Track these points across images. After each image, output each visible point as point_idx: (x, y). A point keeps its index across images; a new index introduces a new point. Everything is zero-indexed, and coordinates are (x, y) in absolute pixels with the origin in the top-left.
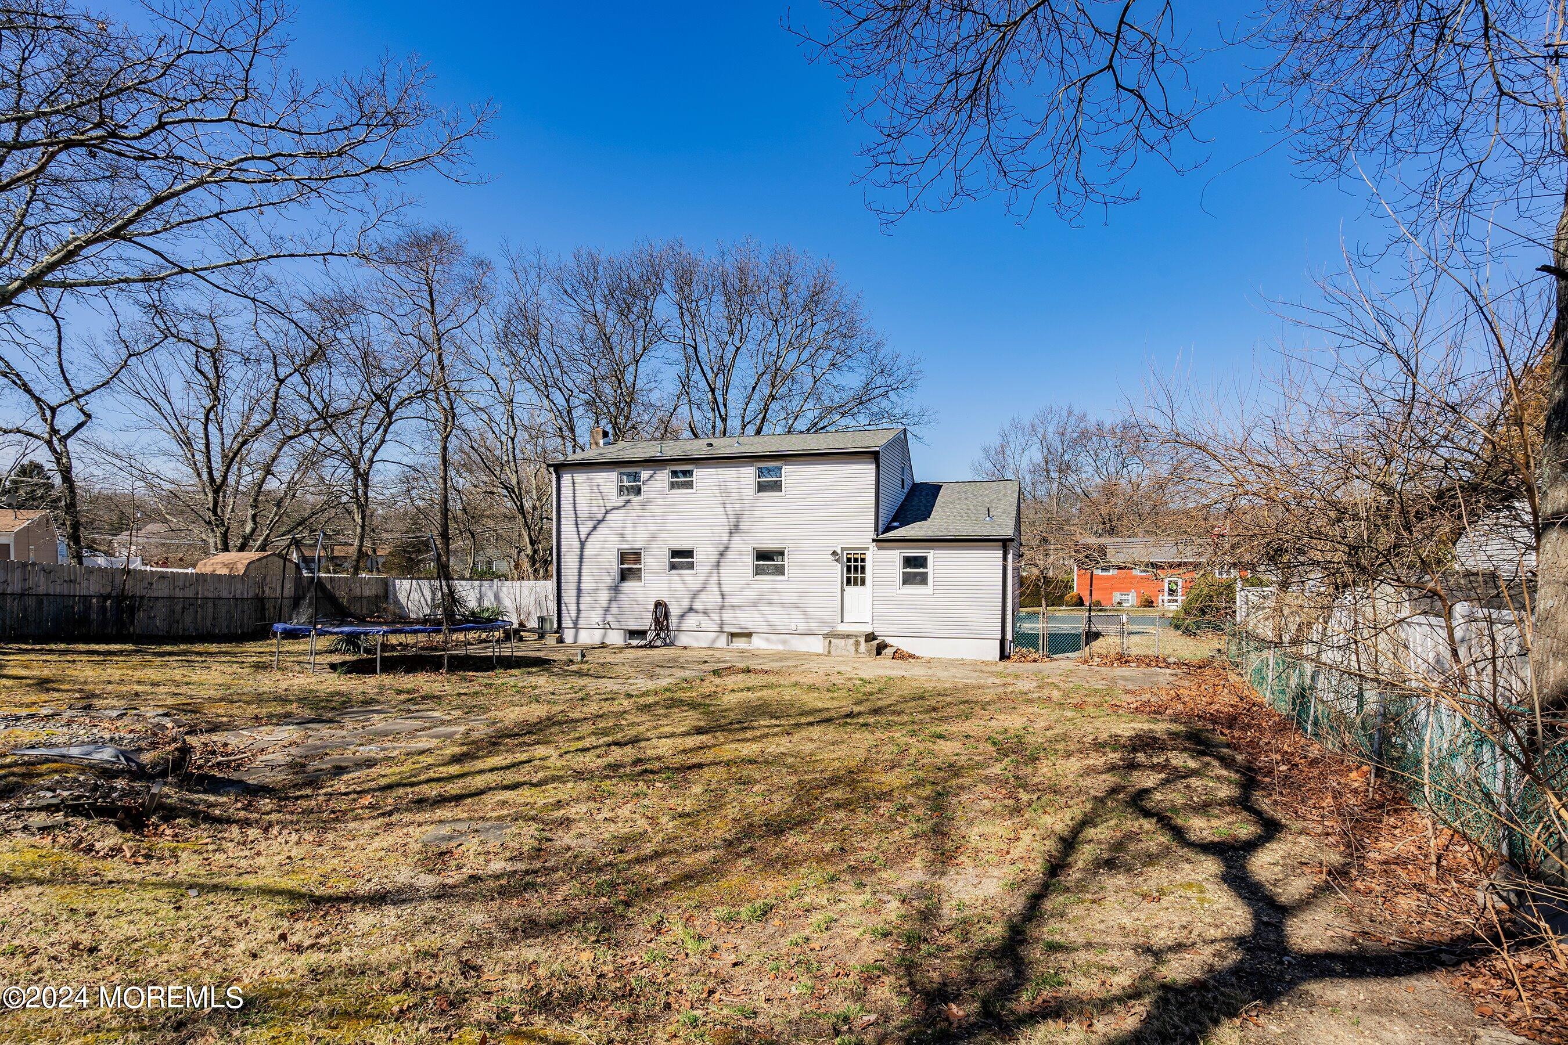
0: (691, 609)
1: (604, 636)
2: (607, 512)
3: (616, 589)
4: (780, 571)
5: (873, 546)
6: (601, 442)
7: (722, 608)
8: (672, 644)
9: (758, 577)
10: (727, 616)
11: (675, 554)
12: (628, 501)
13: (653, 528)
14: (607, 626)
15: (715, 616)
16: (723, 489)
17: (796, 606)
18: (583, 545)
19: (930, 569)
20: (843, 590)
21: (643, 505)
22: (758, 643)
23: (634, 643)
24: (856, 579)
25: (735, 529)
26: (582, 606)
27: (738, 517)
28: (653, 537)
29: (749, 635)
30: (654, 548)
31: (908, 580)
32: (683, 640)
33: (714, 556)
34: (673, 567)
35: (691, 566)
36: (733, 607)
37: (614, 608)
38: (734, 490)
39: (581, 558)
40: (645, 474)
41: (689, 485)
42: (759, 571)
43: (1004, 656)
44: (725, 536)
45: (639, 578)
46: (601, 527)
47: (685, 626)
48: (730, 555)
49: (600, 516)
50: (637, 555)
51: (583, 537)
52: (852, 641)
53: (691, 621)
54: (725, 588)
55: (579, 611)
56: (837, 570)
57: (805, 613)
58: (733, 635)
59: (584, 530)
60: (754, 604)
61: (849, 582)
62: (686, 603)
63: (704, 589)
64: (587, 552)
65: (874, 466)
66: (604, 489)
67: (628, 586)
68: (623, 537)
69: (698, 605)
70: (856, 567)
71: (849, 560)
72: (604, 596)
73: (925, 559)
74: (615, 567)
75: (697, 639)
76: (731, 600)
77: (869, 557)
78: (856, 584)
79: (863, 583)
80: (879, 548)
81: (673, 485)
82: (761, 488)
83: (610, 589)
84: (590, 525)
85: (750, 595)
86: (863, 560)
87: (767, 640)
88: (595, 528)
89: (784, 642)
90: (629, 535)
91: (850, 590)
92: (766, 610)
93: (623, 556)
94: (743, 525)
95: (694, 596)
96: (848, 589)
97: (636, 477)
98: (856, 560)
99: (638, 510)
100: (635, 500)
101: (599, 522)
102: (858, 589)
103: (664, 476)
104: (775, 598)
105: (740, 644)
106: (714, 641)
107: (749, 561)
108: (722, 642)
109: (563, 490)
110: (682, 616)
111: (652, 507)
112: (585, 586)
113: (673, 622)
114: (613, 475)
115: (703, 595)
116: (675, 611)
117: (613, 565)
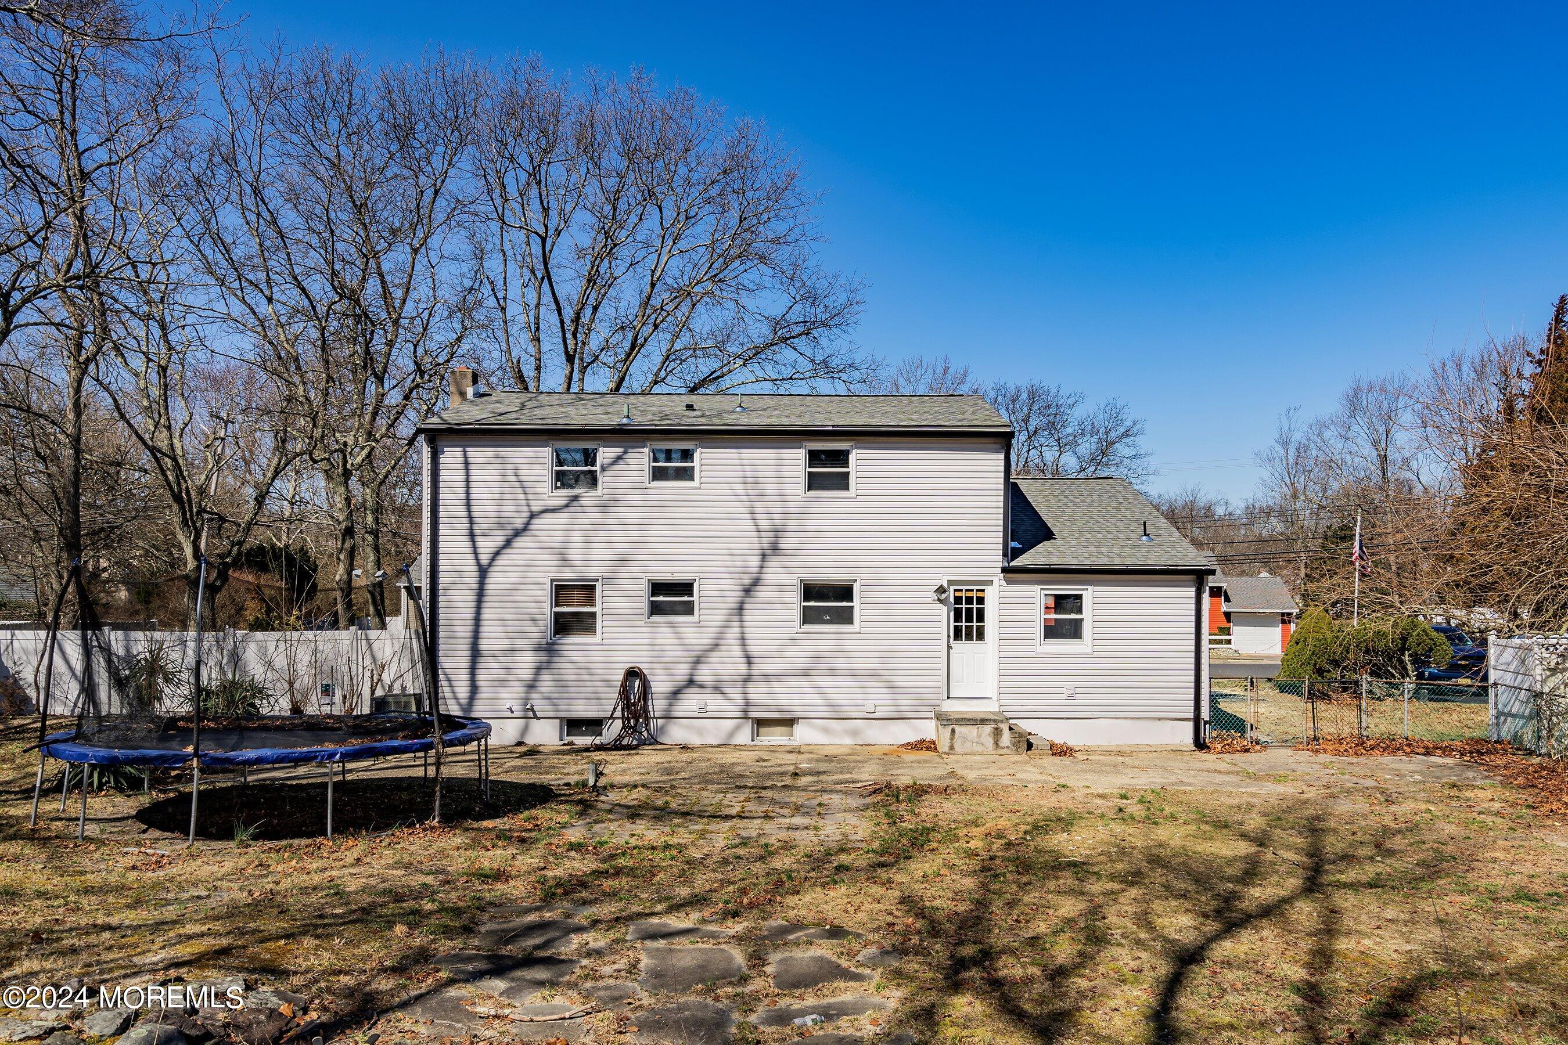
0: (691, 683)
1: (525, 730)
2: (533, 516)
3: (549, 650)
4: (845, 617)
5: (999, 579)
6: (470, 391)
7: (747, 680)
8: (653, 741)
9: (807, 628)
10: (757, 693)
11: (658, 588)
12: (576, 498)
13: (621, 544)
14: (530, 714)
15: (735, 694)
16: (752, 484)
17: (875, 675)
18: (483, 572)
19: (1087, 614)
20: (949, 648)
21: (604, 506)
22: (803, 734)
23: (582, 741)
24: (969, 629)
25: (772, 550)
26: (482, 679)
27: (778, 532)
28: (623, 560)
29: (789, 722)
30: (624, 577)
31: (1052, 631)
32: (677, 733)
33: (734, 594)
34: (656, 609)
35: (688, 609)
36: (767, 678)
37: (546, 682)
38: (770, 485)
39: (480, 595)
40: (605, 454)
41: (686, 474)
42: (809, 617)
43: (1200, 744)
44: (754, 561)
45: (591, 629)
46: (520, 543)
47: (679, 711)
48: (763, 592)
49: (519, 522)
50: (588, 590)
51: (484, 558)
52: (988, 729)
53: (691, 702)
54: (753, 646)
55: (474, 689)
56: (943, 615)
57: (891, 686)
58: (761, 723)
59: (486, 547)
60: (805, 673)
61: (958, 632)
62: (682, 673)
63: (715, 647)
64: (493, 584)
65: (1002, 456)
66: (526, 476)
67: (573, 644)
68: (564, 558)
69: (704, 675)
70: (969, 611)
71: (958, 600)
72: (526, 663)
73: (1079, 597)
74: (547, 611)
75: (700, 732)
76: (762, 666)
77: (991, 595)
78: (969, 637)
79: (981, 636)
80: (1009, 582)
81: (658, 474)
82: (814, 482)
83: (538, 648)
84: (499, 537)
85: (797, 658)
86: (981, 600)
87: (826, 730)
88: (508, 543)
89: (855, 733)
90: (575, 553)
91: (961, 647)
92: (825, 681)
93: (561, 591)
94: (787, 543)
95: (698, 661)
96: (957, 645)
97: (589, 457)
98: (969, 600)
99: (594, 514)
100: (587, 496)
101: (517, 533)
102: (974, 645)
103: (640, 459)
104: (840, 663)
105: (775, 737)
106: (732, 734)
107: (794, 602)
108: (744, 736)
109: (444, 475)
110: (676, 693)
111: (620, 510)
112: (486, 644)
113: (657, 705)
114: (546, 454)
115: (714, 659)
116: (660, 685)
117: (545, 609)
